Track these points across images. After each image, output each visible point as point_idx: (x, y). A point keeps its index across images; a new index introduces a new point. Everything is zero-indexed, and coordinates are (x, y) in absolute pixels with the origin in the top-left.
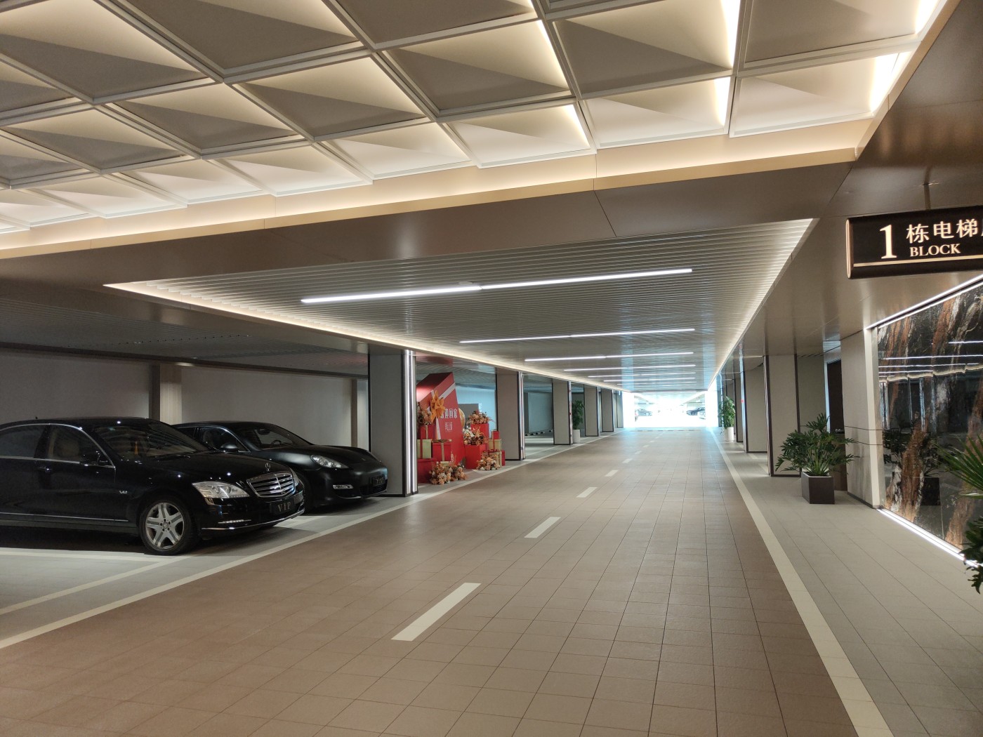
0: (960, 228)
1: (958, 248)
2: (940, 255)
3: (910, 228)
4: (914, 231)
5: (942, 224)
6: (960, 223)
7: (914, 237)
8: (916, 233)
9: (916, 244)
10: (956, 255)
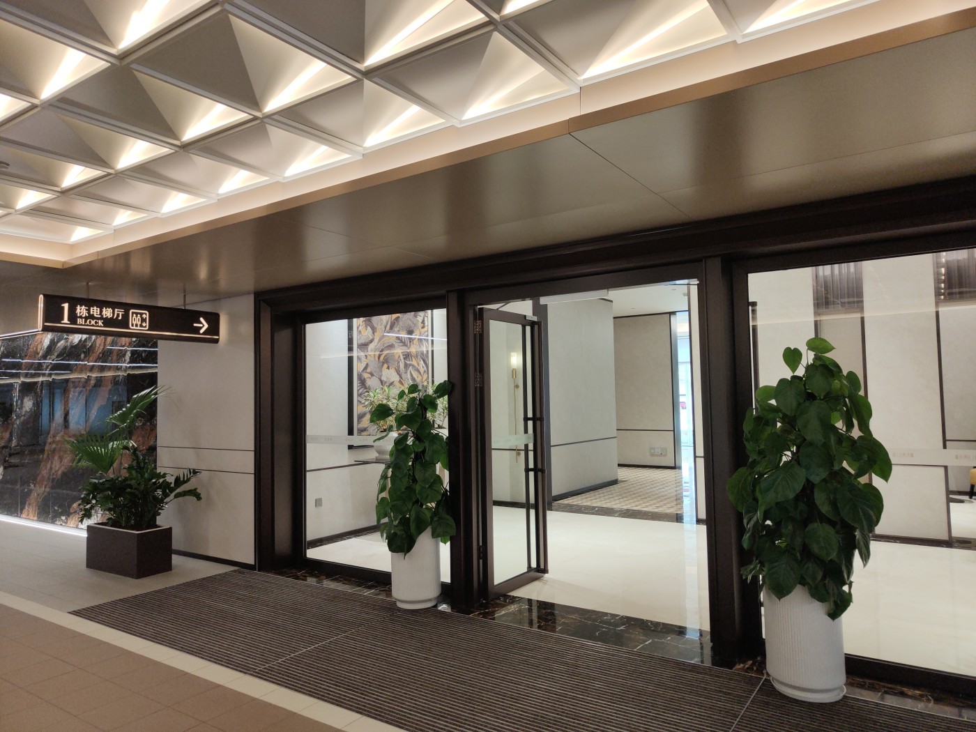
0: (104, 313)
1: (102, 323)
2: (93, 326)
3: (78, 307)
4: (81, 309)
5: (95, 308)
6: (104, 310)
7: (80, 313)
8: (81, 310)
9: (81, 317)
10: (101, 326)
